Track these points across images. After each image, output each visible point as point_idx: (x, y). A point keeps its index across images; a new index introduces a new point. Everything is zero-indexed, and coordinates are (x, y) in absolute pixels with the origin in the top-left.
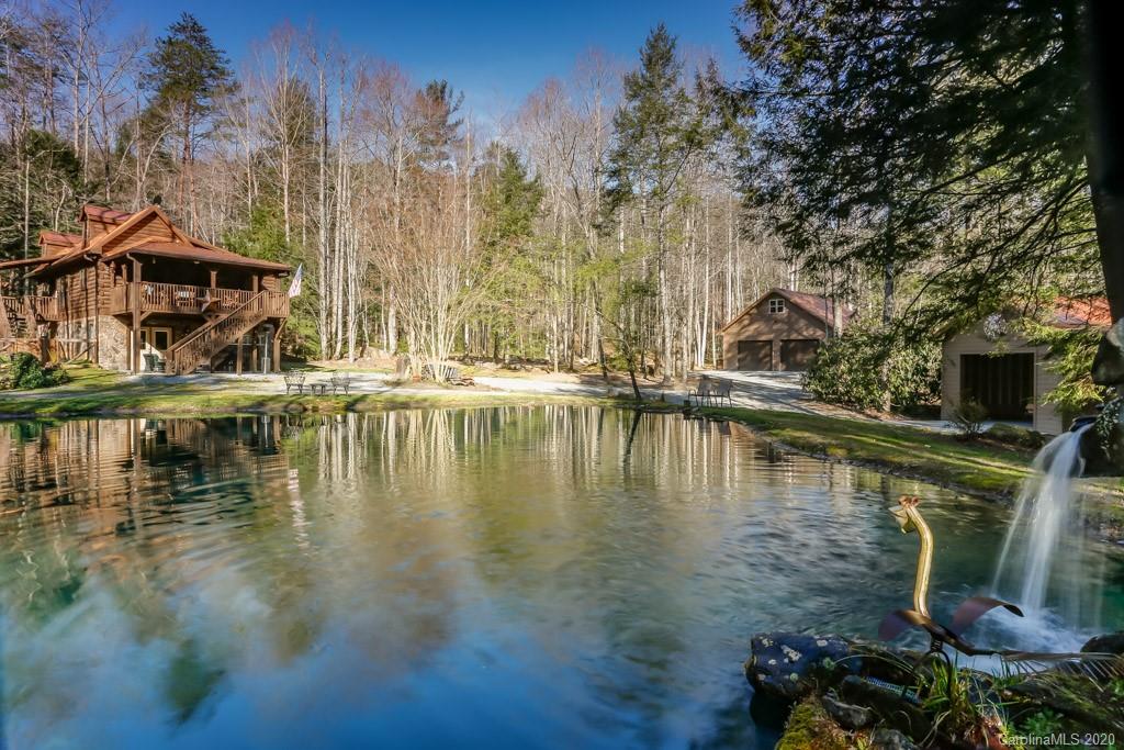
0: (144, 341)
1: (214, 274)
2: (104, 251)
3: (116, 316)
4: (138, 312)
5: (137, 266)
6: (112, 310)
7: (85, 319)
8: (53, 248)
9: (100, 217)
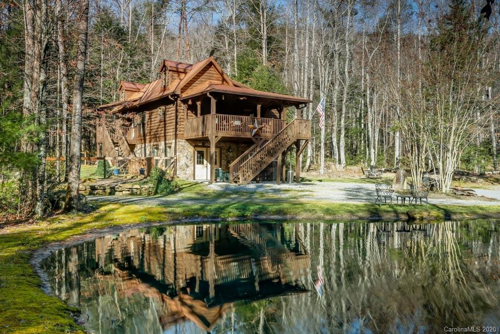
0: (203, 158)
1: (259, 107)
2: (182, 92)
3: (187, 140)
4: (214, 137)
5: (213, 102)
6: (185, 135)
7: (163, 143)
8: (129, 93)
9: (177, 68)
